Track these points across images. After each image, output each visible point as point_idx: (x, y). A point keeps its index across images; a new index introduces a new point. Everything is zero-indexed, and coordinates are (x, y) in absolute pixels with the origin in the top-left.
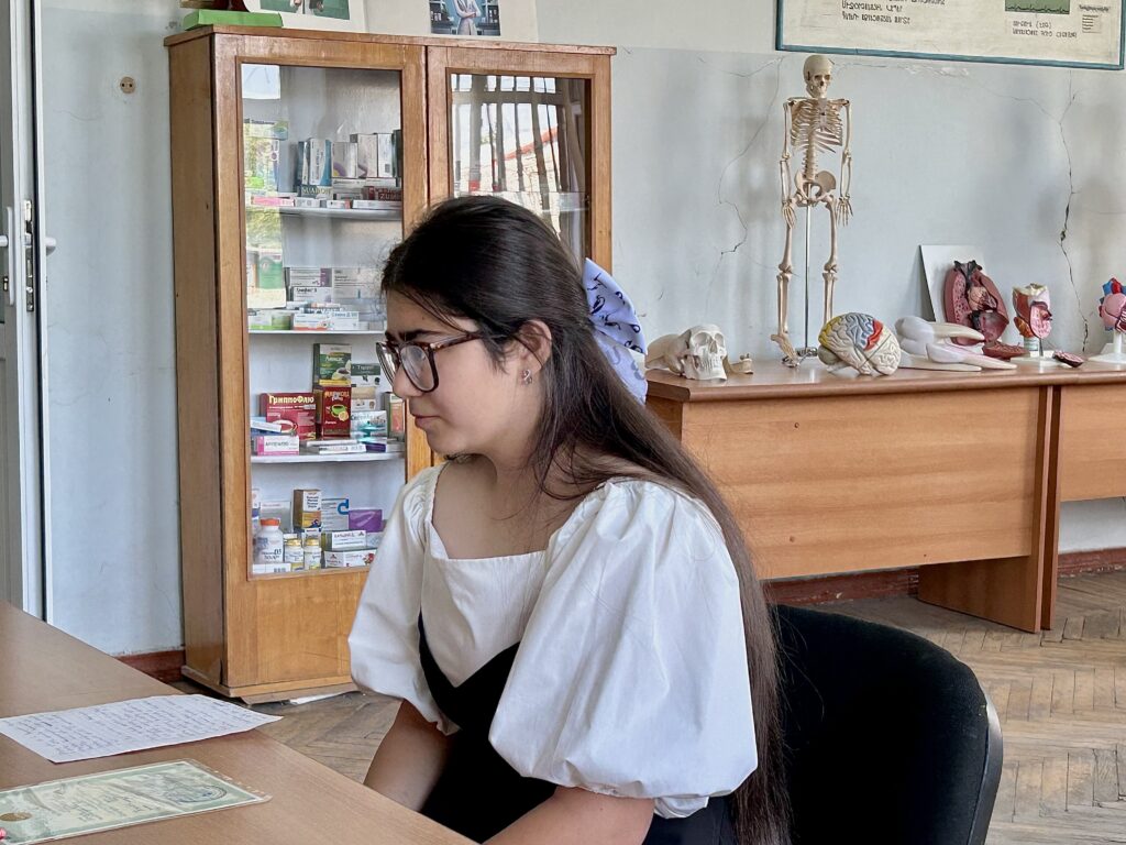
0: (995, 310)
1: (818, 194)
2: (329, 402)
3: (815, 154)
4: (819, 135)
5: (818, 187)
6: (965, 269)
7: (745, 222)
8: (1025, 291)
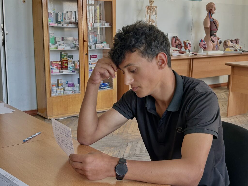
0: (180, 45)
2: (64, 63)
4: (152, 13)
5: (151, 22)
8: (186, 41)
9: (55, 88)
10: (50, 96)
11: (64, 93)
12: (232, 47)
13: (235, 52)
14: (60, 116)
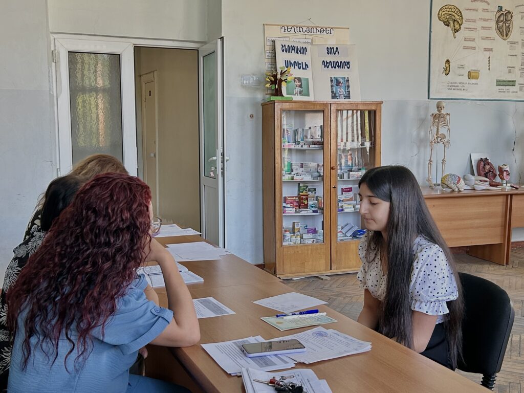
0: (493, 172)
2: (302, 199)
3: (440, 128)
4: (441, 123)
6: (484, 160)
9: (288, 235)
10: (281, 245)
11: (301, 242)
14: (293, 275)
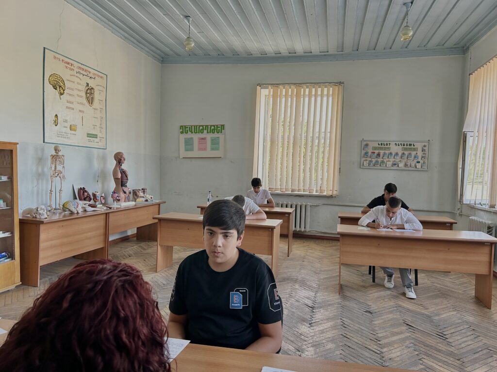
0: (89, 197)
1: (58, 175)
4: (58, 163)
5: (57, 174)
7: (38, 180)
8: (95, 193)
12: (143, 197)
13: (146, 203)
